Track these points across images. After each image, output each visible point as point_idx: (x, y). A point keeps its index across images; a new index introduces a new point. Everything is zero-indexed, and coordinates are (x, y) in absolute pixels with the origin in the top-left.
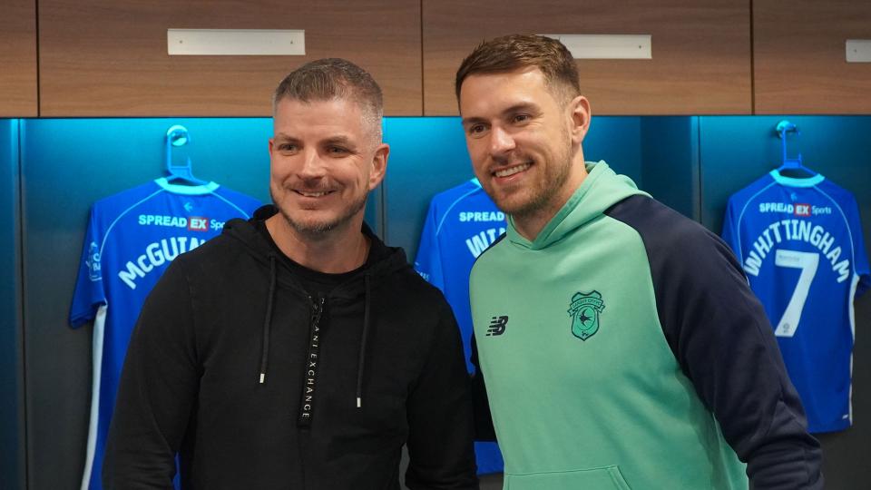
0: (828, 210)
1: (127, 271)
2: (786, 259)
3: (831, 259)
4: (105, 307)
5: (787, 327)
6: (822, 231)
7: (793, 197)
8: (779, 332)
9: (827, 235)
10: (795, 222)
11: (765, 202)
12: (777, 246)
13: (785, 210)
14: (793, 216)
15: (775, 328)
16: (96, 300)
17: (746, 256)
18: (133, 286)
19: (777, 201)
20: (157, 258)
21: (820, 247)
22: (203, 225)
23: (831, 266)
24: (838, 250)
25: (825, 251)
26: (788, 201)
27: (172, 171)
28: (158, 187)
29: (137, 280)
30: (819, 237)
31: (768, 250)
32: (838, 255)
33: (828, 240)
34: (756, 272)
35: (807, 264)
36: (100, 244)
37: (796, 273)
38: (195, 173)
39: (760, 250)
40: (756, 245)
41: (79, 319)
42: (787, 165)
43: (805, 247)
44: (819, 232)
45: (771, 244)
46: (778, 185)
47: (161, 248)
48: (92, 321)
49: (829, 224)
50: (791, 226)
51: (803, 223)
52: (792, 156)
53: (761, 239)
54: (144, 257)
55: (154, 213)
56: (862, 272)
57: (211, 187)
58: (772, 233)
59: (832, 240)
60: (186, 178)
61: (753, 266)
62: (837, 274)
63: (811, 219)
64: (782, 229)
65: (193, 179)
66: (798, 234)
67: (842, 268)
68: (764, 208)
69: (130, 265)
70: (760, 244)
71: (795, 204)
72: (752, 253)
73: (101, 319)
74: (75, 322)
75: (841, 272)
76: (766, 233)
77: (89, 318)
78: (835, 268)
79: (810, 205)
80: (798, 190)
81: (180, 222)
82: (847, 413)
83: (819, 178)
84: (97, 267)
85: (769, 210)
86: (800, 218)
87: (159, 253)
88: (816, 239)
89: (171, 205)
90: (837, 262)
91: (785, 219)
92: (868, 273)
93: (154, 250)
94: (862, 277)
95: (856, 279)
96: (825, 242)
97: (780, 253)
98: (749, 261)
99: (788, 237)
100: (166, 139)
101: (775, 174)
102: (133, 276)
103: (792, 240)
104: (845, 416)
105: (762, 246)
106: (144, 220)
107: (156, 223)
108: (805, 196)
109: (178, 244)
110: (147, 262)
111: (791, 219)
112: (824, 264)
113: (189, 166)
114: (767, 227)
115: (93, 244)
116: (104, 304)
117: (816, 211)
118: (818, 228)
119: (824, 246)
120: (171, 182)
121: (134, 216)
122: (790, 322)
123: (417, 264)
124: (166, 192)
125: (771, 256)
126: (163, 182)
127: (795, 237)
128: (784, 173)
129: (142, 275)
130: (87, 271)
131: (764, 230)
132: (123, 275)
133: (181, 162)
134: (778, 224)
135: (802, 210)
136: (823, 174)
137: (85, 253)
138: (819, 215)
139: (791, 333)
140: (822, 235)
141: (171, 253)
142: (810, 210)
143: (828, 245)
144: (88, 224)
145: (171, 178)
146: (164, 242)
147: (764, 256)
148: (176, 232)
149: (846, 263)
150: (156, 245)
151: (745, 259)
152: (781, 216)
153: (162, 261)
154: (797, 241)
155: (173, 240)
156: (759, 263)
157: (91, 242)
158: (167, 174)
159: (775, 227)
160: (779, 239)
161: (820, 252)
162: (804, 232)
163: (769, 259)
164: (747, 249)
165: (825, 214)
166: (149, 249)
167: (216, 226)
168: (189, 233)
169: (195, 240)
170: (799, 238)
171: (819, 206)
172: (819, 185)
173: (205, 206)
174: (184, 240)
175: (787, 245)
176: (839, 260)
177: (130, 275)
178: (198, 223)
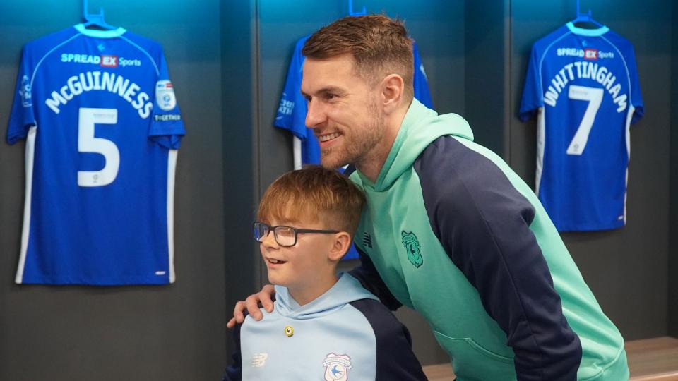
0: (611, 55)
1: (52, 98)
2: (577, 93)
3: (613, 94)
4: (35, 127)
5: (576, 146)
6: (606, 70)
7: (584, 43)
8: (571, 150)
9: (610, 74)
10: (585, 64)
11: (562, 48)
12: (570, 83)
13: (577, 54)
14: (584, 59)
15: (567, 147)
16: (27, 122)
17: (546, 90)
18: (57, 111)
19: (571, 46)
20: (77, 89)
21: (604, 84)
22: (112, 62)
23: (613, 99)
24: (619, 86)
25: (608, 87)
26: (580, 47)
27: (87, 19)
28: (76, 32)
29: (61, 106)
30: (603, 76)
31: (563, 86)
32: (618, 91)
33: (610, 79)
34: (553, 103)
35: (594, 97)
36: (30, 77)
37: (584, 105)
38: (106, 20)
39: (557, 85)
40: (554, 81)
41: (15, 137)
42: (578, 19)
43: (592, 83)
44: (603, 72)
45: (566, 81)
46: (573, 34)
47: (79, 80)
48: (25, 139)
49: (612, 66)
50: (582, 67)
51: (591, 64)
52: (584, 12)
53: (557, 77)
54: (65, 88)
55: (74, 52)
56: (637, 104)
57: (120, 32)
58: (566, 72)
59: (614, 78)
60: (99, 23)
61: (551, 98)
62: (617, 106)
63: (599, 62)
64: (575, 69)
65: (105, 25)
66: (587, 73)
67: (621, 101)
68: (561, 52)
69: (55, 94)
70: (557, 81)
71: (585, 49)
72: (551, 88)
73: (32, 137)
74: (11, 139)
75: (620, 104)
76: (562, 72)
77: (22, 136)
78: (615, 101)
79: (598, 50)
80: (589, 39)
81: (95, 60)
82: (622, 214)
83: (605, 30)
84: (28, 96)
85: (565, 54)
86: (589, 60)
87: (77, 85)
88: (601, 77)
89: (88, 46)
90: (618, 96)
91: (578, 61)
92: (641, 105)
93: (74, 82)
94: (637, 108)
95: (632, 110)
96: (608, 80)
97: (573, 88)
98: (548, 94)
99: (580, 76)
101: (570, 25)
102: (57, 103)
103: (582, 79)
104: (621, 218)
105: (559, 83)
106: (66, 58)
107: (75, 60)
108: (593, 43)
109: (93, 77)
110: (68, 92)
111: (582, 61)
112: (607, 97)
113: (102, 13)
114: (562, 67)
115: (25, 77)
116: (34, 125)
117: (602, 55)
118: (603, 69)
119: (607, 84)
120: (87, 28)
121: (57, 55)
122: (579, 144)
123: (285, 94)
124: (83, 36)
125: (565, 90)
126: (80, 28)
127: (585, 76)
128: (577, 25)
129: (64, 102)
130: (19, 100)
131: (561, 69)
132: (49, 102)
133: (95, 12)
134: (571, 65)
135: (591, 54)
136: (607, 26)
137: (19, 85)
138: (604, 58)
139: (579, 151)
140: (606, 75)
141: (88, 85)
142: (597, 55)
143: (611, 83)
144: (22, 60)
145: (87, 24)
146: (82, 76)
147: (560, 90)
148: (92, 68)
149: (624, 97)
150: (75, 78)
151: (545, 93)
152: (574, 59)
153: (80, 91)
154: (585, 79)
155: (89, 74)
156: (556, 96)
157: (23, 75)
158: (84, 21)
159: (569, 67)
160: (572, 77)
161: (604, 88)
162: (592, 72)
163: (564, 93)
164: (547, 85)
165: (609, 58)
166: (70, 81)
167: (123, 62)
168: (102, 68)
169: (106, 75)
170: (589, 76)
171: (604, 51)
172: (605, 35)
173: (114, 47)
174: (97, 74)
175: (579, 82)
176: (619, 95)
177: (55, 102)
178: (109, 61)
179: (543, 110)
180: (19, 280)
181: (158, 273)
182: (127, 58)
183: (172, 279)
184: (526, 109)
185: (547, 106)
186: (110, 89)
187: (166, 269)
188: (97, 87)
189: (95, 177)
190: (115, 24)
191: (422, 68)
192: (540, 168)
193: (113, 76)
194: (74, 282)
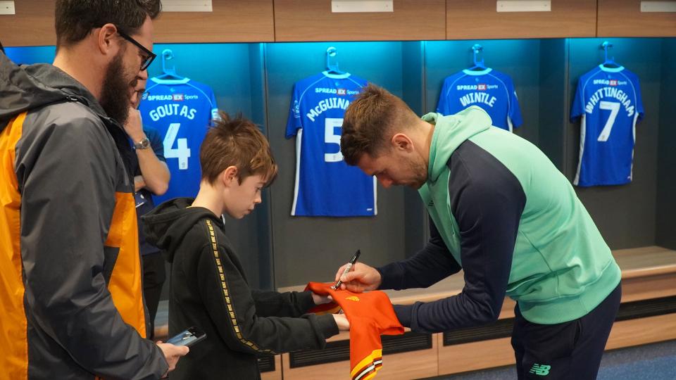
0: (625, 83)
1: (310, 113)
2: (605, 105)
3: (626, 106)
4: (301, 130)
5: (604, 137)
6: (622, 92)
7: (609, 77)
8: (600, 139)
9: (624, 94)
10: (610, 88)
11: (596, 79)
12: (601, 100)
13: (605, 83)
14: (609, 86)
15: (598, 137)
16: (297, 126)
17: (586, 104)
18: (313, 120)
19: (602, 79)
20: (324, 108)
21: (621, 100)
23: (625, 109)
24: (629, 101)
25: (623, 102)
26: (607, 79)
27: (330, 68)
28: (324, 75)
29: (315, 117)
30: (620, 95)
31: (597, 102)
32: (629, 104)
33: (625, 96)
34: (591, 112)
35: (614, 108)
36: (298, 101)
37: (608, 112)
38: (340, 69)
39: (593, 101)
40: (591, 99)
41: (290, 135)
42: (607, 62)
43: (613, 100)
44: (620, 93)
45: (598, 99)
46: (603, 72)
47: (325, 103)
48: (295, 136)
49: (625, 89)
50: (608, 90)
51: (613, 89)
52: (609, 58)
53: (594, 97)
54: (318, 107)
55: (323, 87)
56: (640, 111)
57: (347, 75)
58: (599, 94)
59: (627, 97)
60: (335, 71)
61: (589, 109)
62: (628, 113)
63: (618, 87)
64: (603, 92)
65: (339, 72)
66: (611, 94)
67: (631, 110)
68: (596, 82)
69: (312, 111)
71: (610, 80)
72: (589, 103)
73: (300, 135)
74: (288, 136)
75: (630, 111)
76: (596, 94)
77: (294, 134)
78: (627, 110)
79: (617, 80)
80: (613, 74)
81: (333, 91)
82: (629, 175)
83: (622, 68)
84: (298, 112)
85: (598, 83)
86: (612, 86)
87: (324, 105)
89: (330, 83)
90: (628, 107)
91: (605, 87)
92: (643, 112)
93: (322, 104)
94: (640, 114)
95: (637, 115)
96: (623, 98)
97: (602, 103)
98: (588, 107)
99: (606, 95)
100: (326, 54)
101: (601, 66)
102: (313, 116)
103: (608, 97)
104: (629, 177)
105: (594, 100)
106: (318, 90)
107: (323, 92)
108: (615, 76)
109: (333, 101)
110: (319, 109)
112: (622, 108)
113: (337, 66)
114: (596, 91)
115: (296, 101)
116: (301, 128)
117: (620, 83)
118: (621, 91)
119: (623, 100)
120: (330, 73)
121: (313, 89)
122: (605, 135)
124: (327, 78)
125: (598, 104)
126: (326, 73)
127: (609, 95)
128: (606, 66)
129: (317, 115)
130: (292, 114)
132: (309, 115)
133: (333, 64)
134: (602, 89)
135: (613, 83)
136: (623, 66)
137: (292, 106)
138: (621, 85)
139: (605, 139)
140: (622, 95)
141: (330, 105)
142: (617, 83)
143: (625, 99)
144: (293, 92)
145: (329, 71)
146: (327, 100)
147: (594, 104)
148: (331, 96)
149: (632, 107)
150: (323, 102)
151: (586, 106)
152: (603, 86)
153: (326, 109)
154: (610, 98)
155: (331, 99)
156: (592, 107)
157: (294, 100)
158: (327, 69)
159: (600, 91)
160: (602, 97)
161: (621, 102)
162: (614, 93)
163: (597, 106)
164: (587, 100)
165: (624, 85)
166: (320, 103)
167: (349, 93)
168: (337, 96)
169: (340, 99)
170: (611, 96)
171: (621, 81)
172: (621, 71)
173: (344, 84)
174: (335, 99)
175: (605, 99)
176: (630, 106)
177: (312, 115)
178: (342, 92)
179: (585, 116)
180: (293, 213)
181: (368, 210)
182: (351, 90)
183: (376, 213)
184: (574, 115)
185: (587, 114)
186: (342, 107)
187: (373, 207)
188: (335, 107)
189: (334, 157)
190: (344, 70)
191: (515, 93)
192: (582, 149)
193: (344, 100)
194: (322, 214)
